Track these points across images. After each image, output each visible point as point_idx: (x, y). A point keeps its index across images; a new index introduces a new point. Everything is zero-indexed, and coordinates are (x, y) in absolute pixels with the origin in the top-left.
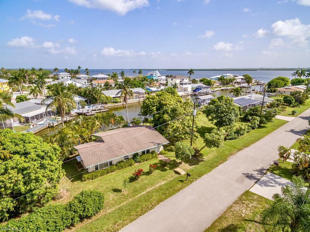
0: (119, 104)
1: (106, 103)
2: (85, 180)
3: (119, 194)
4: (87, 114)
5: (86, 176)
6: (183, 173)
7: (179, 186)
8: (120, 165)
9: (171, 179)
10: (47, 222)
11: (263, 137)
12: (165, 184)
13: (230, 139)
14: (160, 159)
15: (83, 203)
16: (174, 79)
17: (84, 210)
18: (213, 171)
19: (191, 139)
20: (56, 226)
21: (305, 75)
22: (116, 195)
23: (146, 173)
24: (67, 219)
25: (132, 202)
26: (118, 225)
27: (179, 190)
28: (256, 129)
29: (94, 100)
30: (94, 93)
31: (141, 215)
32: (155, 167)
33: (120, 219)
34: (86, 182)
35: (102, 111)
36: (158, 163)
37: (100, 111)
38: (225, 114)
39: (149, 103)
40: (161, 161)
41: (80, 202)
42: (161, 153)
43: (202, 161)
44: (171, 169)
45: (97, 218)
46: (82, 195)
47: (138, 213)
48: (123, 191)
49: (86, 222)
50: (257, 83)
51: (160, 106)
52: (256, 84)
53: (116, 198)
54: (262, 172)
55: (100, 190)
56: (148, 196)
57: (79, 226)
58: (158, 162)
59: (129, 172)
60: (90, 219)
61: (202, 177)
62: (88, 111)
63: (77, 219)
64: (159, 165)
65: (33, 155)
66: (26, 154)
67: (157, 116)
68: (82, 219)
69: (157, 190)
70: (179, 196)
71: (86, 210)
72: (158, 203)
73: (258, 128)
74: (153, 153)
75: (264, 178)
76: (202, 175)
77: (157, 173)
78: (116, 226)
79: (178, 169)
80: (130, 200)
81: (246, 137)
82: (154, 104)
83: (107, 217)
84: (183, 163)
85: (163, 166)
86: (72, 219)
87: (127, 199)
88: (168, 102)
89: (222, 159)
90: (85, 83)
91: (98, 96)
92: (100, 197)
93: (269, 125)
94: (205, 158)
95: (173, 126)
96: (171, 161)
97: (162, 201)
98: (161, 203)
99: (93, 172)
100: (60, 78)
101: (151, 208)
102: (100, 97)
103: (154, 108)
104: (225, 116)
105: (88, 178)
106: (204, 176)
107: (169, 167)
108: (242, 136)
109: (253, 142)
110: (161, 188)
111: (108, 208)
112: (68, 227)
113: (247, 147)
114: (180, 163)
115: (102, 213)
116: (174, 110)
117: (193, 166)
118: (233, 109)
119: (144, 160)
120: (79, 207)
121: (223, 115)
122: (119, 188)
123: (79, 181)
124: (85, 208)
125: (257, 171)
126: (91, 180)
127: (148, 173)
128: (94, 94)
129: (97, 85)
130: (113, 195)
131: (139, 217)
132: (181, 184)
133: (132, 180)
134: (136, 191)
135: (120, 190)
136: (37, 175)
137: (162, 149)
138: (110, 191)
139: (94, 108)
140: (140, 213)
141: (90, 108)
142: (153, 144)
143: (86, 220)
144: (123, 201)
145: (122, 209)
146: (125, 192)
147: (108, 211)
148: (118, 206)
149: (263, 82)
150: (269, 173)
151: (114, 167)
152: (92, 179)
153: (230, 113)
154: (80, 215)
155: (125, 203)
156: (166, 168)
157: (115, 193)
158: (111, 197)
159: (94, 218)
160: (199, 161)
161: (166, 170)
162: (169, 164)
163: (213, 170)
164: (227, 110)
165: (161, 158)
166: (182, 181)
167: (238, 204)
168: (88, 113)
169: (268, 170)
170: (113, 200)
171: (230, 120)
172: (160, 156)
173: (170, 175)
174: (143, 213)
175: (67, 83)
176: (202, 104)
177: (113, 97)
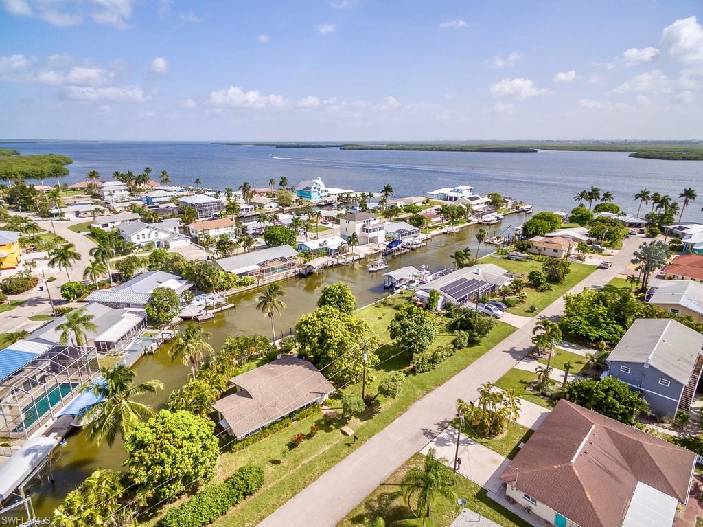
0: (250, 287)
1: (228, 289)
2: (236, 452)
3: (278, 466)
4: (200, 318)
5: (236, 446)
6: (351, 432)
7: (345, 452)
8: (273, 427)
9: (336, 443)
10: (217, 501)
11: (468, 365)
12: (329, 450)
13: (423, 372)
14: (324, 412)
15: (245, 480)
16: (350, 222)
17: (248, 487)
19: (364, 383)
20: (224, 505)
22: (275, 468)
23: (307, 435)
24: (232, 497)
25: (293, 474)
26: (282, 500)
27: (344, 457)
28: (465, 348)
29: (207, 287)
30: (206, 273)
31: (304, 488)
32: (319, 426)
33: (284, 494)
35: (223, 308)
36: (322, 420)
37: (219, 309)
38: (414, 338)
39: (308, 331)
40: (325, 416)
41: (242, 479)
42: (325, 404)
43: (378, 412)
44: (337, 428)
45: (259, 494)
46: (242, 471)
47: (301, 486)
48: (282, 462)
50: (517, 208)
51: (322, 336)
52: (514, 210)
53: (275, 471)
54: (442, 426)
55: (255, 463)
56: (311, 465)
57: (243, 503)
58: (321, 418)
59: (286, 436)
60: (252, 495)
61: (373, 437)
62: (200, 311)
63: (241, 496)
64: (323, 423)
65: (197, 438)
66: (190, 438)
68: (245, 495)
69: (320, 459)
70: (344, 464)
72: (321, 474)
73: (468, 347)
74: (314, 405)
75: (444, 434)
76: (373, 435)
77: (320, 432)
78: (280, 500)
79: (345, 428)
80: (291, 471)
81: (444, 365)
83: (269, 492)
84: (353, 418)
85: (327, 424)
86: (237, 497)
87: (288, 471)
88: (333, 333)
89: (403, 408)
90: (175, 228)
91: (213, 278)
92: (260, 472)
93: (483, 340)
94: (382, 407)
95: (341, 366)
96: (339, 415)
97: (325, 471)
98: (325, 473)
99: (244, 440)
101: (314, 480)
104: (413, 340)
105: (239, 449)
106: (375, 436)
107: (335, 425)
108: (440, 365)
109: (451, 375)
110: (324, 456)
111: (268, 483)
112: (233, 505)
113: (440, 385)
114: (349, 418)
115: (263, 488)
116: (341, 343)
117: (365, 422)
118: (425, 330)
119: (303, 417)
120: (242, 485)
121: (411, 340)
122: (277, 459)
123: (229, 453)
124: (248, 485)
125: (438, 424)
126: (242, 451)
127: (309, 436)
128: (207, 276)
129: (200, 233)
130: (271, 468)
131: (303, 490)
132: (347, 448)
133: (292, 446)
134: (296, 461)
135: (278, 461)
136: (204, 458)
138: (267, 463)
139: (211, 302)
140: (303, 486)
141: (200, 302)
142: (315, 395)
143: (248, 496)
144: (284, 474)
145: (284, 483)
146: (284, 463)
147: (270, 486)
148: (279, 480)
150: (450, 428)
151: (267, 430)
152: (243, 449)
153: (422, 335)
154: (244, 492)
155: (285, 476)
156: (331, 426)
157: (274, 466)
158: (269, 469)
159: (256, 494)
160: (374, 413)
161: (332, 430)
162: (335, 420)
163: (388, 427)
164: (416, 333)
165: (326, 410)
166: (348, 445)
167: (403, 468)
168: (201, 315)
169: (450, 422)
170: (272, 473)
171: (421, 346)
172: (324, 407)
173: (336, 436)
174: (306, 485)
175: (140, 234)
176: (397, 286)
177: (240, 275)
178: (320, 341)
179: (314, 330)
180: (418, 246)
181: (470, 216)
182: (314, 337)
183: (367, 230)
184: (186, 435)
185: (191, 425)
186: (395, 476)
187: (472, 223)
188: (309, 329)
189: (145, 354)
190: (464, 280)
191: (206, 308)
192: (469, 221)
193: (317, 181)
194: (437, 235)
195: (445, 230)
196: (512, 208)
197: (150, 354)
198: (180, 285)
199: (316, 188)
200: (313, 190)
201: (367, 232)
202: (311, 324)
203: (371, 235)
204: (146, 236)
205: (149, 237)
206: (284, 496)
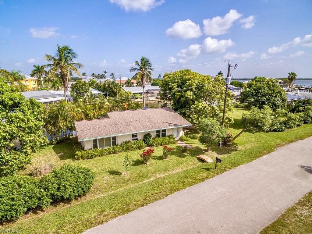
0: (139, 100)
2: (78, 159)
3: (117, 177)
5: (79, 153)
6: (210, 160)
7: (204, 175)
9: (192, 167)
13: (275, 131)
14: (179, 145)
18: (254, 162)
20: (12, 206)
22: (113, 178)
23: (159, 157)
24: (31, 197)
25: (133, 187)
26: (105, 216)
29: (113, 95)
30: (113, 86)
31: (142, 205)
32: (171, 152)
33: (110, 208)
39: (169, 79)
40: (179, 147)
42: (180, 140)
43: (236, 150)
44: (192, 155)
45: (80, 203)
47: (139, 203)
48: (123, 174)
50: (299, 88)
51: (182, 83)
53: (112, 181)
56: (157, 184)
58: (174, 147)
59: (136, 155)
60: (69, 203)
61: (239, 167)
63: (47, 200)
64: (175, 150)
71: (62, 188)
72: (171, 193)
74: (170, 137)
76: (239, 165)
77: (172, 158)
78: (101, 216)
79: (202, 156)
80: (132, 185)
81: (297, 130)
82: (175, 80)
83: (92, 204)
84: (210, 152)
85: (182, 151)
87: (128, 184)
89: (266, 149)
91: (117, 89)
94: (240, 148)
96: (194, 148)
97: (177, 190)
98: (176, 193)
99: (90, 149)
102: (119, 90)
103: (175, 85)
105: (82, 157)
106: (241, 166)
107: (189, 153)
108: (291, 129)
111: (97, 193)
113: (300, 139)
114: (206, 151)
115: (88, 198)
117: (225, 155)
119: (157, 144)
120: (52, 184)
123: (71, 160)
126: (86, 160)
127: (161, 158)
128: (113, 88)
130: (108, 178)
131: (140, 208)
132: (207, 172)
133: (139, 163)
134: (142, 176)
135: (119, 172)
137: (182, 133)
138: (105, 173)
140: (142, 203)
145: (117, 196)
146: (126, 175)
147: (98, 197)
149: (305, 87)
151: (118, 147)
152: (88, 159)
155: (123, 189)
156: (185, 154)
157: (112, 176)
158: (105, 179)
159: (74, 203)
160: (232, 151)
161: (185, 156)
162: (190, 150)
163: (255, 160)
165: (181, 144)
166: (208, 170)
170: (107, 183)
172: (179, 142)
173: (191, 162)
174: (145, 203)
177: (134, 93)
182: (174, 83)
186: (296, 215)
196: (296, 87)
198: (99, 92)
206: (108, 211)
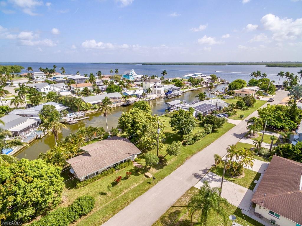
1: (86, 110)
2: (78, 188)
3: (105, 196)
4: (70, 123)
5: (79, 184)
6: (151, 176)
7: (148, 187)
8: (104, 173)
9: (142, 182)
10: (59, 220)
11: (213, 141)
12: (138, 186)
13: (189, 144)
14: (135, 165)
15: (81, 205)
16: (148, 83)
17: (82, 210)
19: (158, 149)
20: (64, 223)
21: (261, 76)
23: (124, 178)
24: (71, 217)
25: (114, 201)
26: (106, 218)
27: (147, 190)
28: (210, 134)
29: (75, 108)
31: (121, 210)
32: (131, 172)
33: (107, 214)
34: (79, 189)
35: (83, 118)
36: (133, 169)
37: (81, 119)
38: (184, 125)
39: (125, 120)
40: (135, 167)
41: (79, 205)
42: (135, 161)
43: (166, 165)
44: (142, 173)
45: (91, 214)
46: (79, 200)
47: (119, 209)
48: (107, 194)
49: (83, 218)
51: (133, 123)
52: (222, 82)
53: (103, 199)
54: (205, 172)
55: (91, 195)
56: (126, 196)
57: (79, 221)
58: (133, 168)
59: (111, 178)
60: (86, 215)
61: (164, 178)
62: (70, 119)
63: (77, 216)
64: (134, 171)
65: (46, 177)
66: (41, 176)
67: (132, 131)
68: (80, 216)
69: (132, 191)
70: (147, 194)
71: (84, 210)
72: (132, 201)
73: (211, 133)
74: (129, 161)
75: (206, 177)
76: (164, 177)
77: (132, 177)
78: (104, 219)
79: (147, 174)
80: (113, 200)
81: (201, 141)
82: (129, 121)
83: (98, 213)
84: (152, 168)
85: (136, 172)
86: (74, 217)
87: (111, 199)
88: (139, 121)
89: (181, 162)
90: (63, 87)
91: (78, 104)
92: (92, 200)
93: (220, 130)
94: (168, 162)
95: (144, 139)
96: (143, 167)
97: (135, 199)
98: (135, 200)
99: (84, 181)
100: (35, 77)
101: (128, 205)
103: (129, 125)
104: (184, 127)
105: (81, 186)
107: (141, 172)
108: (199, 141)
109: (205, 146)
110: (134, 189)
111: (97, 207)
112: (72, 222)
113: (200, 151)
114: (149, 168)
115: (94, 210)
116: (144, 126)
117: (159, 170)
118: (191, 121)
119: (122, 168)
120: (79, 209)
121: (183, 127)
122: (105, 192)
123: (74, 189)
124: (82, 209)
125: (202, 170)
126: (83, 187)
127: (125, 178)
128: (75, 103)
129: (76, 89)
130: (100, 197)
131: (120, 211)
132: (149, 185)
133: (114, 184)
134: (117, 193)
135: (105, 193)
136: (50, 190)
137: (136, 157)
138: (98, 194)
139: (76, 116)
140: (120, 209)
141: (72, 116)
142: (129, 155)
143: (83, 216)
144: (108, 201)
145: (108, 207)
146: (109, 194)
147: (98, 209)
148: (105, 205)
149: (227, 81)
150: (210, 173)
151: (100, 175)
152: (84, 186)
153: (189, 124)
154: (80, 214)
155: (109, 202)
156: (139, 173)
157: (102, 196)
158: (99, 199)
159: (88, 215)
160: (164, 166)
161: (139, 175)
162: (141, 169)
163: (173, 173)
164: (186, 122)
165: (135, 164)
166: (150, 183)
167: (185, 196)
168: (71, 121)
169: (210, 169)
170: (101, 201)
171: (188, 130)
172: (135, 163)
173: (141, 178)
174: (122, 208)
175: (45, 88)
176: (171, 109)
177: (93, 104)
178: (132, 126)
179: (128, 119)
180: (180, 95)
181: (202, 84)
182: (129, 123)
183: (156, 87)
184: (36, 174)
185: (42, 168)
186: (180, 201)
187: (203, 87)
188: (126, 119)
189: (37, 139)
190: (205, 104)
191: (74, 118)
192: (202, 86)
193: (132, 71)
194: (188, 91)
195: (192, 89)
196: (221, 82)
197: (40, 138)
198: (61, 107)
199: (131, 74)
200: (130, 75)
201: (156, 88)
202: (127, 117)
203: (157, 89)
204: (48, 89)
205: (50, 90)
206: (107, 215)
